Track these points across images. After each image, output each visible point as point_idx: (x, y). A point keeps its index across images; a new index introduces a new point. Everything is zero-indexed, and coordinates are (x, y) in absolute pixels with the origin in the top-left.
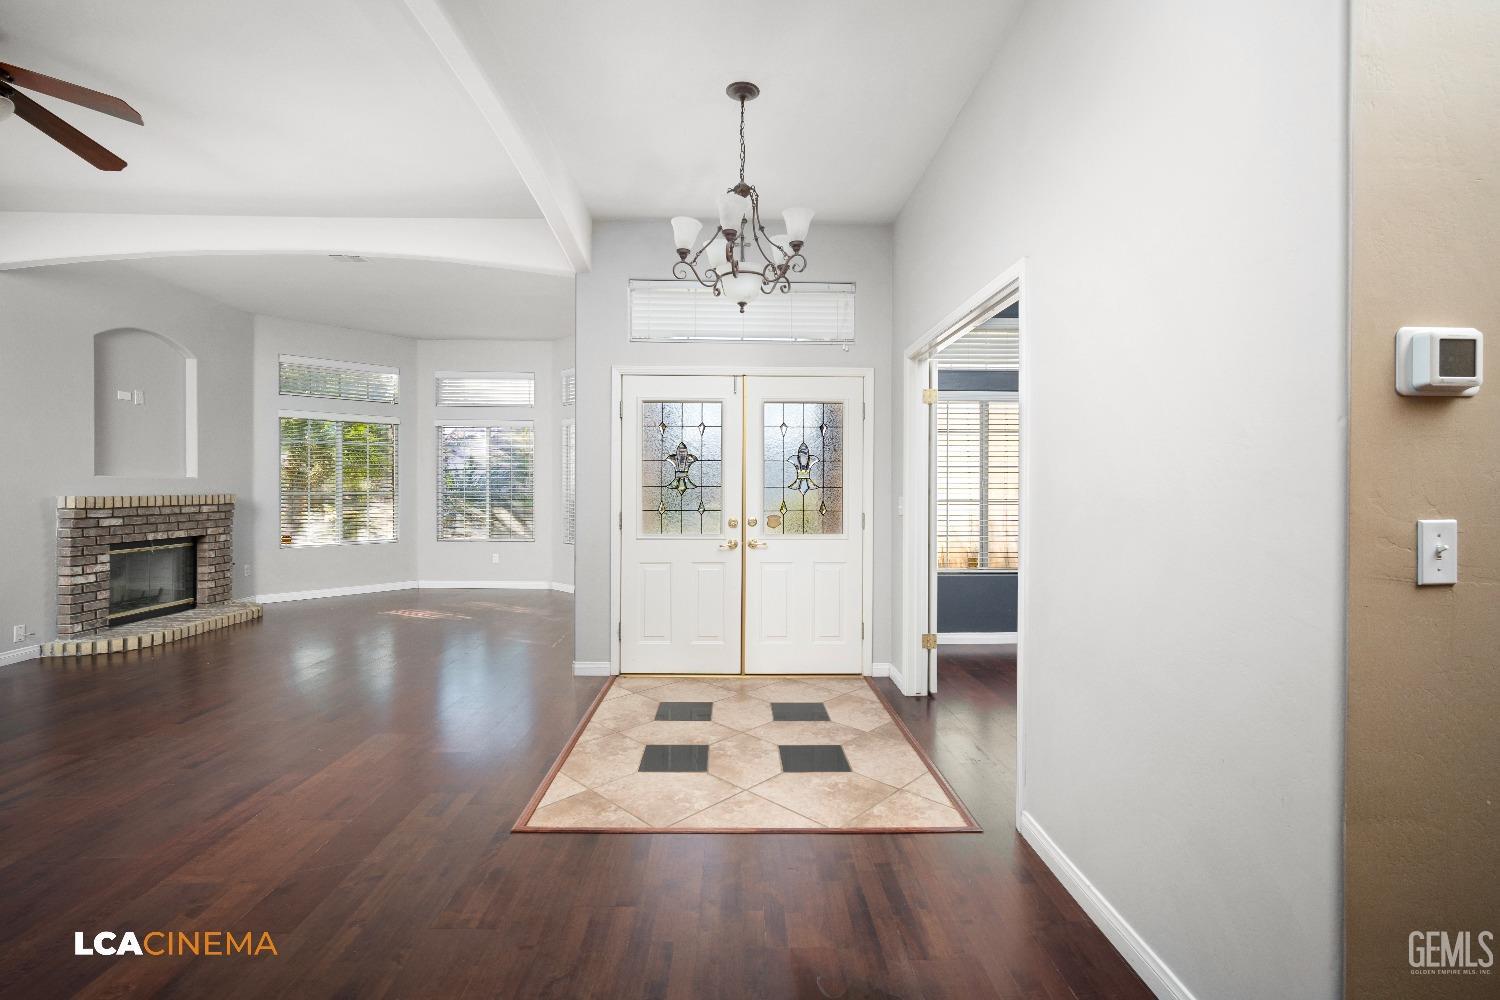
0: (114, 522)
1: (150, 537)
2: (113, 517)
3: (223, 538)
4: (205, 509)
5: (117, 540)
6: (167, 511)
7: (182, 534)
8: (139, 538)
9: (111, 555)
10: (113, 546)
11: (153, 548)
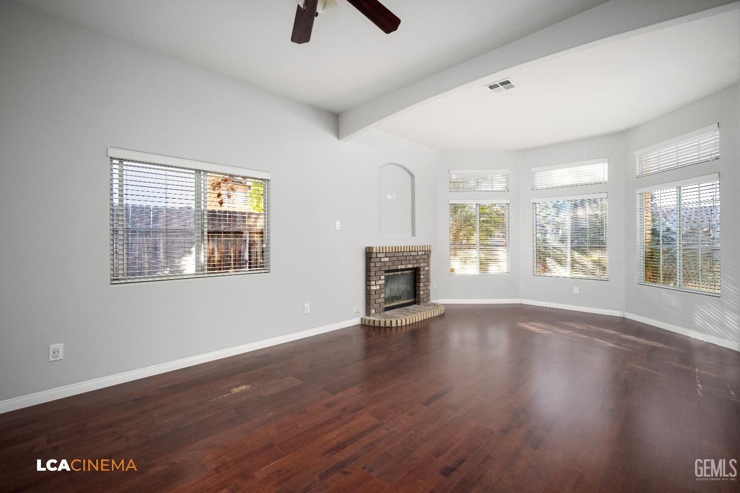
0: (387, 259)
1: (399, 267)
2: (386, 257)
3: (426, 268)
4: (420, 253)
5: (387, 269)
6: (405, 254)
7: (410, 266)
8: (395, 268)
9: (385, 276)
10: (386, 271)
11: (399, 273)
